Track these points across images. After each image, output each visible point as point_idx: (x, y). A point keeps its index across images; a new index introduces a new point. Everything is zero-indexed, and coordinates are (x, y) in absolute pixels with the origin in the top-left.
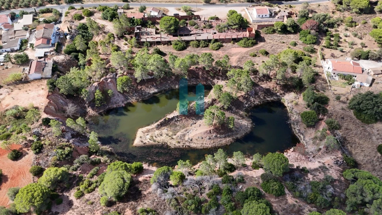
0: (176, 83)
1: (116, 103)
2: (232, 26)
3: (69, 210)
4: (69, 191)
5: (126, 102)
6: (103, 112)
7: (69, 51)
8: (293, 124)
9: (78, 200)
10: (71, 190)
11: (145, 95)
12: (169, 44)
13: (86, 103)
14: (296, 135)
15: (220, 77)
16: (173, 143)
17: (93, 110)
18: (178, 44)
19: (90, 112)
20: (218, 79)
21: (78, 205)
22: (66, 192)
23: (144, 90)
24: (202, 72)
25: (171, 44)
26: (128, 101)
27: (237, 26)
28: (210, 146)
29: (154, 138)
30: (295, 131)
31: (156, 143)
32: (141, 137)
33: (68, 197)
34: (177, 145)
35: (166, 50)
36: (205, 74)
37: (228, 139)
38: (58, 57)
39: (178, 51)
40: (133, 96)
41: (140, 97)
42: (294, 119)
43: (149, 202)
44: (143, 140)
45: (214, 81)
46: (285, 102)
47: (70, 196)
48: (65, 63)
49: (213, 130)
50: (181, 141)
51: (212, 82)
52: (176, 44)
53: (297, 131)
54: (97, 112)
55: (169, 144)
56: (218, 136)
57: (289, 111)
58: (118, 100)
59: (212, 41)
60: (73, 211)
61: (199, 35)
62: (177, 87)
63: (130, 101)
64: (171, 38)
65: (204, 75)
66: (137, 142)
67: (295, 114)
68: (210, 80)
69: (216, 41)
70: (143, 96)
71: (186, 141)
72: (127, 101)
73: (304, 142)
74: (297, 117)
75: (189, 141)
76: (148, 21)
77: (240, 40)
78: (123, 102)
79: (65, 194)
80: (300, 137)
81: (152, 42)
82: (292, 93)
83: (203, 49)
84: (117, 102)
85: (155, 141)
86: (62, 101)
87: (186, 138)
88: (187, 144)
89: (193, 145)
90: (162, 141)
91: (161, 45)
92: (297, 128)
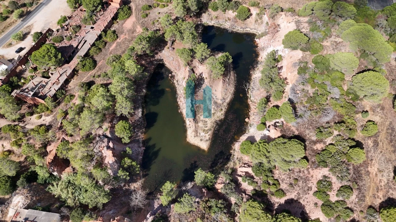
0: (141, 89)
1: (138, 154)
2: (96, 10)
3: (300, 203)
4: (272, 204)
5: (141, 145)
6: (143, 172)
8: (233, 29)
9: (287, 194)
10: (271, 202)
11: (141, 123)
12: (76, 73)
13: (121, 187)
14: (244, 32)
15: (156, 51)
16: (219, 115)
17: (136, 182)
18: (85, 64)
19: (136, 186)
20: (157, 53)
21: (295, 194)
22: (273, 207)
23: (135, 121)
24: (144, 60)
25: (77, 71)
26: (141, 141)
27: (100, 6)
28: (233, 89)
29: (206, 129)
30: (240, 31)
31: (213, 129)
32: (201, 140)
33: (280, 205)
34: (223, 112)
35: (85, 79)
36: (146, 59)
37: (232, 74)
39: (94, 69)
40: (137, 134)
41: (141, 129)
42: (228, 26)
43: (307, 132)
44: (206, 139)
45: (156, 58)
46: (208, 24)
47: (279, 203)
48: (33, 197)
49: (223, 77)
50: (221, 107)
51: (156, 60)
52: (84, 66)
53: (241, 29)
54: (140, 179)
55: (218, 119)
56: (228, 77)
57: (219, 26)
58: (136, 150)
59: (103, 34)
60: (302, 198)
61: (83, 42)
62: (144, 91)
63: (141, 140)
64: (68, 68)
65: (147, 61)
66: (204, 146)
67: (224, 23)
68: (153, 61)
69: (105, 31)
70: (141, 125)
71: (223, 104)
72: (140, 143)
73: (253, 30)
74: (228, 23)
75: (223, 101)
77: (117, 15)
78: (139, 147)
79: (276, 208)
80: (247, 31)
81: (61, 87)
82: (203, 14)
83: (107, 47)
84: (137, 152)
85: (210, 130)
86: (111, 212)
87: (219, 102)
88: (225, 104)
89: (228, 100)
90: (212, 124)
91: (71, 80)
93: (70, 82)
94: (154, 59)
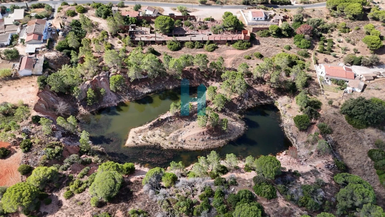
0: (170, 84)
1: (108, 102)
2: (227, 28)
3: (58, 211)
4: (59, 191)
5: (118, 102)
6: (95, 111)
7: (61, 48)
8: (286, 127)
9: (68, 201)
10: (61, 190)
11: (138, 95)
12: (164, 44)
13: (77, 101)
14: (289, 138)
15: (214, 79)
16: (166, 144)
17: (85, 109)
18: (173, 45)
19: (82, 110)
20: (213, 81)
21: (67, 205)
22: (55, 191)
23: (137, 90)
24: (197, 73)
25: (166, 44)
26: (121, 101)
27: (232, 28)
28: (203, 148)
29: (147, 138)
30: (288, 134)
31: (149, 144)
32: (133, 138)
33: (57, 197)
34: (170, 146)
35: (161, 50)
36: (199, 75)
37: (221, 141)
38: (49, 53)
39: (173, 51)
40: (126, 95)
41: (133, 96)
42: (287, 122)
43: (140, 204)
44: (135, 141)
45: (208, 82)
46: (278, 105)
47: (59, 196)
48: (57, 59)
49: (206, 131)
50: (174, 142)
51: (206, 83)
52: (171, 44)
53: (290, 135)
54: (88, 111)
55: (161, 145)
56: (212, 137)
57: (282, 115)
58: (111, 99)
59: (207, 43)
60: (62, 212)
61: (194, 35)
62: (171, 87)
63: (123, 101)
64: (166, 38)
65: (198, 76)
66: (129, 142)
67: (288, 117)
68: (204, 81)
69: (211, 42)
70: (136, 96)
71: (179, 142)
72: (119, 100)
73: (297, 145)
74: (290, 120)
75: (182, 142)
76: (143, 20)
77: (235, 43)
78: (115, 101)
79: (54, 194)
80: (292, 140)
81: (146, 41)
82: (285, 96)
83: (198, 50)
84: (110, 101)
85: (147, 142)
86: (52, 99)
87: (179, 139)
88: (180, 145)
89: (186, 147)
90: (154, 142)
91: (156, 44)
92: (290, 132)
93: (155, 44)
94: (206, 81)
